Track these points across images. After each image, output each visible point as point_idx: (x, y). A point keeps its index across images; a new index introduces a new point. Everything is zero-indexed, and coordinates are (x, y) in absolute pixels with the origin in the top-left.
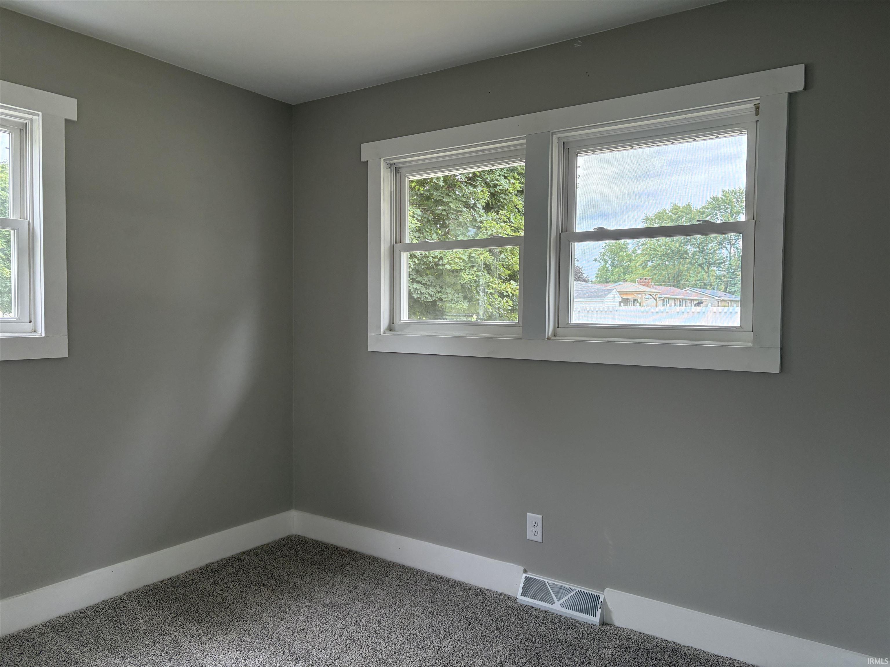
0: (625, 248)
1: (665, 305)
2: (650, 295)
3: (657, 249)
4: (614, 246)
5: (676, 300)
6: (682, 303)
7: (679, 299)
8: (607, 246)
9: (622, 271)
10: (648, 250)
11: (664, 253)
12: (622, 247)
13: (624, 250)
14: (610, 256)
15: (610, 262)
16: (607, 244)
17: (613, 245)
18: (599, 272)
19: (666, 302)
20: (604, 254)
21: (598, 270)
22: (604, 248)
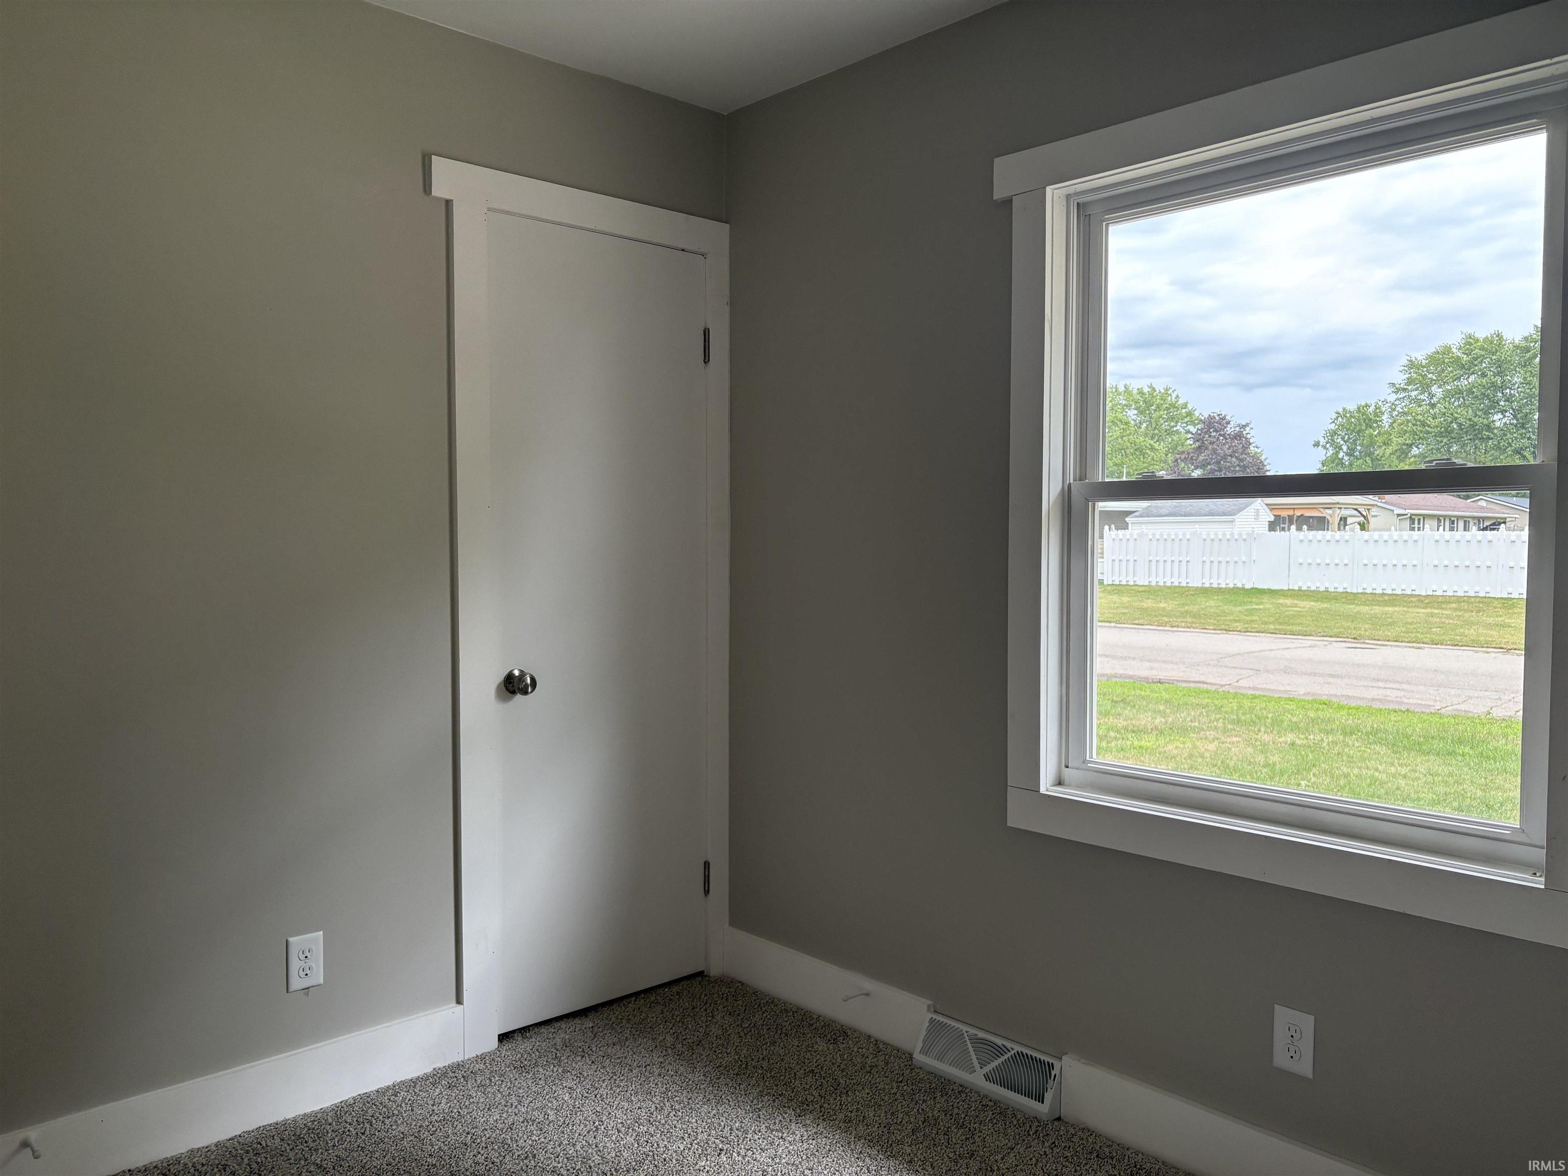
0: (1376, 422)
1: (1416, 529)
2: (1356, 509)
3: (1428, 422)
4: (1354, 417)
5: (1442, 519)
6: (1455, 525)
7: (1450, 517)
8: (1340, 419)
9: (1371, 465)
10: (1410, 424)
11: (1443, 429)
12: (1371, 419)
13: (1375, 425)
14: (1347, 436)
15: (1345, 448)
16: (1339, 414)
17: (1351, 416)
18: (1324, 466)
19: (1419, 524)
20: (1334, 433)
21: (1322, 463)
22: (1334, 422)
